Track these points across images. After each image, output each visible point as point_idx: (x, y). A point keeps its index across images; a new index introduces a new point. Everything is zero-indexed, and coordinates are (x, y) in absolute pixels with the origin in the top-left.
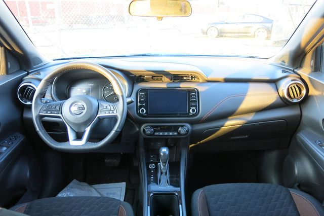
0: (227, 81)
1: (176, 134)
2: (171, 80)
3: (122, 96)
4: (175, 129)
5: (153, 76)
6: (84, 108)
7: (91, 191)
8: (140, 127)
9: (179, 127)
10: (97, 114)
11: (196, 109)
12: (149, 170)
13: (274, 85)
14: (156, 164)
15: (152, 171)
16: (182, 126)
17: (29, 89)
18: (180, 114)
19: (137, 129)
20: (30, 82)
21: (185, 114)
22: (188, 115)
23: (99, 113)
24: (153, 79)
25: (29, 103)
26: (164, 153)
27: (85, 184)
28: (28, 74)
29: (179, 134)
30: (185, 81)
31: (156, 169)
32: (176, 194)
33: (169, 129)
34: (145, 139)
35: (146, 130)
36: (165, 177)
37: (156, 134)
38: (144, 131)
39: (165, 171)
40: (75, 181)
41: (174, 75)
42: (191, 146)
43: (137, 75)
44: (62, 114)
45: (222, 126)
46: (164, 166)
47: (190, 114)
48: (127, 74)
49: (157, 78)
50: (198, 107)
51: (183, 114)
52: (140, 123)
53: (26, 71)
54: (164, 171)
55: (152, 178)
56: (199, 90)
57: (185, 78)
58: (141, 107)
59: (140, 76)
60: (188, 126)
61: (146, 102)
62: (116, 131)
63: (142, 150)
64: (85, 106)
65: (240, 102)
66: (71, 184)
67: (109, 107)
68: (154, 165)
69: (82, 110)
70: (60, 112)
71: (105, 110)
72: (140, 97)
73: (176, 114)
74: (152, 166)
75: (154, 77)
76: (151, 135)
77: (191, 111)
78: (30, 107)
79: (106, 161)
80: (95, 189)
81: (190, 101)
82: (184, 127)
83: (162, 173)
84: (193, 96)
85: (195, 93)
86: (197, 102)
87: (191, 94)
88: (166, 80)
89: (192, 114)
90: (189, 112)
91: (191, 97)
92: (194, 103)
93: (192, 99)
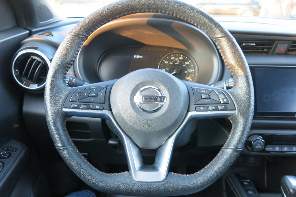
2: (286, 52)
10: (188, 111)
17: (33, 60)
20: (36, 48)
23: (193, 107)
25: (34, 87)
28: (30, 34)
35: (254, 143)
37: (269, 148)
41: (294, 42)
44: (110, 110)
53: (26, 29)
62: (235, 149)
64: (166, 94)
69: (161, 101)
70: (106, 106)
78: (40, 94)
88: (277, 51)
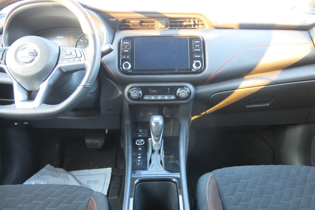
0: (243, 27)
1: (173, 97)
2: (166, 27)
3: (94, 36)
4: (173, 90)
5: (142, 22)
6: (37, 54)
7: (68, 178)
8: (123, 90)
9: (178, 87)
10: (57, 64)
11: (201, 62)
12: (135, 147)
13: (306, 33)
14: (146, 140)
15: (140, 149)
16: (182, 87)
18: (179, 70)
19: (120, 93)
21: (186, 70)
22: (189, 71)
23: (60, 62)
24: (141, 26)
26: (157, 123)
27: (61, 170)
29: (178, 98)
30: (186, 27)
31: (146, 147)
32: (174, 180)
33: (163, 91)
34: (131, 106)
35: (132, 93)
36: (158, 156)
37: (146, 98)
38: (129, 94)
39: (158, 148)
40: (48, 166)
41: (170, 18)
42: (193, 118)
43: (120, 20)
44: (5, 64)
45: (236, 88)
46: (157, 141)
47: (193, 70)
48: (105, 16)
49: (147, 24)
50: (203, 60)
51: (183, 70)
52: (123, 84)
54: (156, 149)
55: (139, 157)
56: (205, 39)
57: (185, 24)
58: (124, 60)
59: (124, 21)
60: (191, 87)
61: (131, 53)
62: (84, 87)
63: (127, 122)
64: (38, 51)
65: (261, 54)
66: (43, 170)
67: (74, 53)
68: (142, 140)
70: (2, 62)
71: (68, 57)
73: (173, 70)
74: (140, 142)
75: (144, 22)
76: (138, 99)
77: (194, 66)
79: (86, 141)
80: (74, 176)
81: (192, 53)
82: (185, 88)
83: (153, 152)
84: (196, 46)
85: (199, 42)
86: (202, 54)
87: (194, 43)
88: (159, 27)
89: (195, 70)
90: (192, 67)
91: (194, 46)
92: (198, 55)
93: (195, 50)
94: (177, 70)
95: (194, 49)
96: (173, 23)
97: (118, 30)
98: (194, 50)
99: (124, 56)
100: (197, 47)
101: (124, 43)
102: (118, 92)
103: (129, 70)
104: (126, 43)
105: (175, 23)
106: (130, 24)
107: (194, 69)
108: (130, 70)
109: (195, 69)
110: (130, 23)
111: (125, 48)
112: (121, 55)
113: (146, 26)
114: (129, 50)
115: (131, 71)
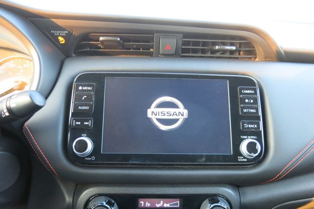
8: (76, 194)
9: (201, 198)
11: (259, 140)
16: (213, 198)
18: (209, 158)
19: (68, 200)
21: (225, 158)
22: (233, 160)
24: (124, 47)
43: (75, 34)
47: (240, 159)
49: (134, 45)
50: (262, 136)
51: (217, 159)
58: (78, 131)
59: (86, 37)
61: (96, 113)
72: (78, 98)
73: (194, 159)
75: (129, 40)
77: (243, 148)
81: (237, 117)
82: (220, 203)
84: (247, 101)
85: (253, 92)
86: (260, 120)
87: (241, 93)
88: (161, 52)
89: (245, 160)
90: (238, 153)
91: (243, 102)
92: (251, 124)
93: (245, 111)
94: (204, 159)
95: (242, 108)
96: (190, 46)
97: (74, 55)
98: (242, 111)
99: (77, 121)
100: (250, 103)
101: (80, 88)
102: (64, 199)
103: (87, 157)
104: (85, 88)
105: (192, 46)
106: (99, 44)
107: (242, 156)
108: (90, 156)
109: (245, 158)
110: (98, 40)
111: (82, 101)
112: (72, 116)
113: (134, 49)
114: (91, 106)
115: (93, 158)
